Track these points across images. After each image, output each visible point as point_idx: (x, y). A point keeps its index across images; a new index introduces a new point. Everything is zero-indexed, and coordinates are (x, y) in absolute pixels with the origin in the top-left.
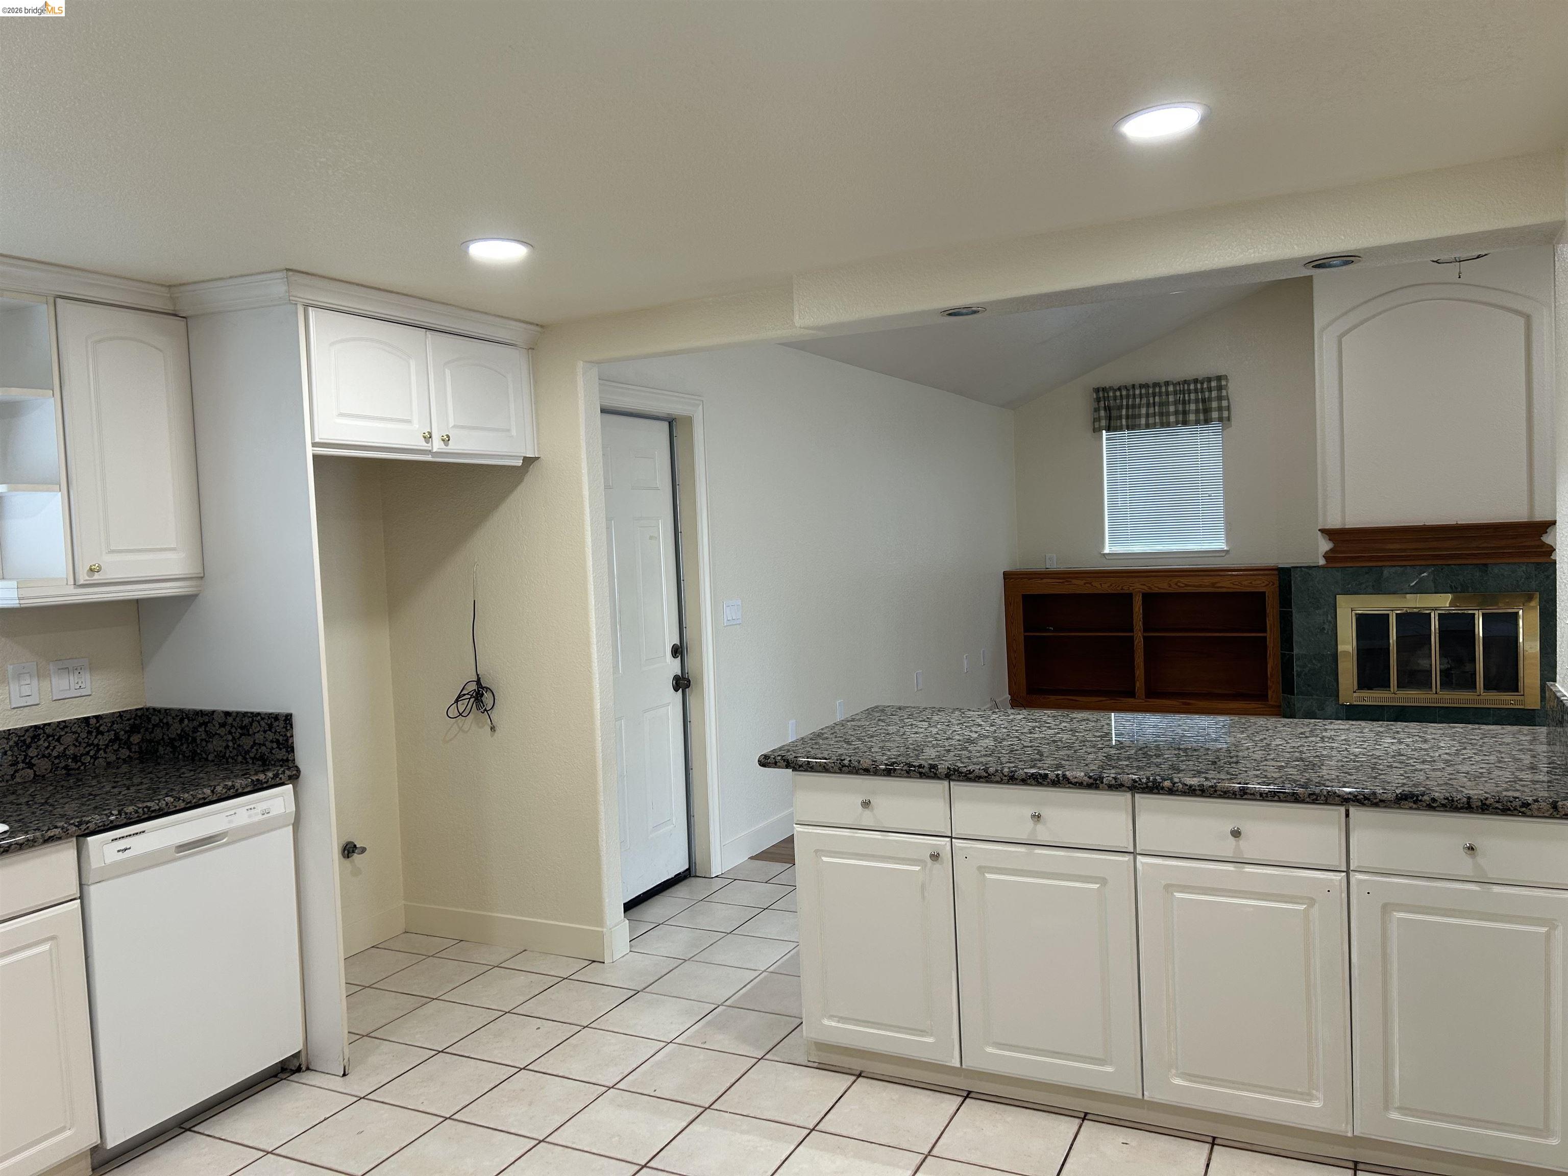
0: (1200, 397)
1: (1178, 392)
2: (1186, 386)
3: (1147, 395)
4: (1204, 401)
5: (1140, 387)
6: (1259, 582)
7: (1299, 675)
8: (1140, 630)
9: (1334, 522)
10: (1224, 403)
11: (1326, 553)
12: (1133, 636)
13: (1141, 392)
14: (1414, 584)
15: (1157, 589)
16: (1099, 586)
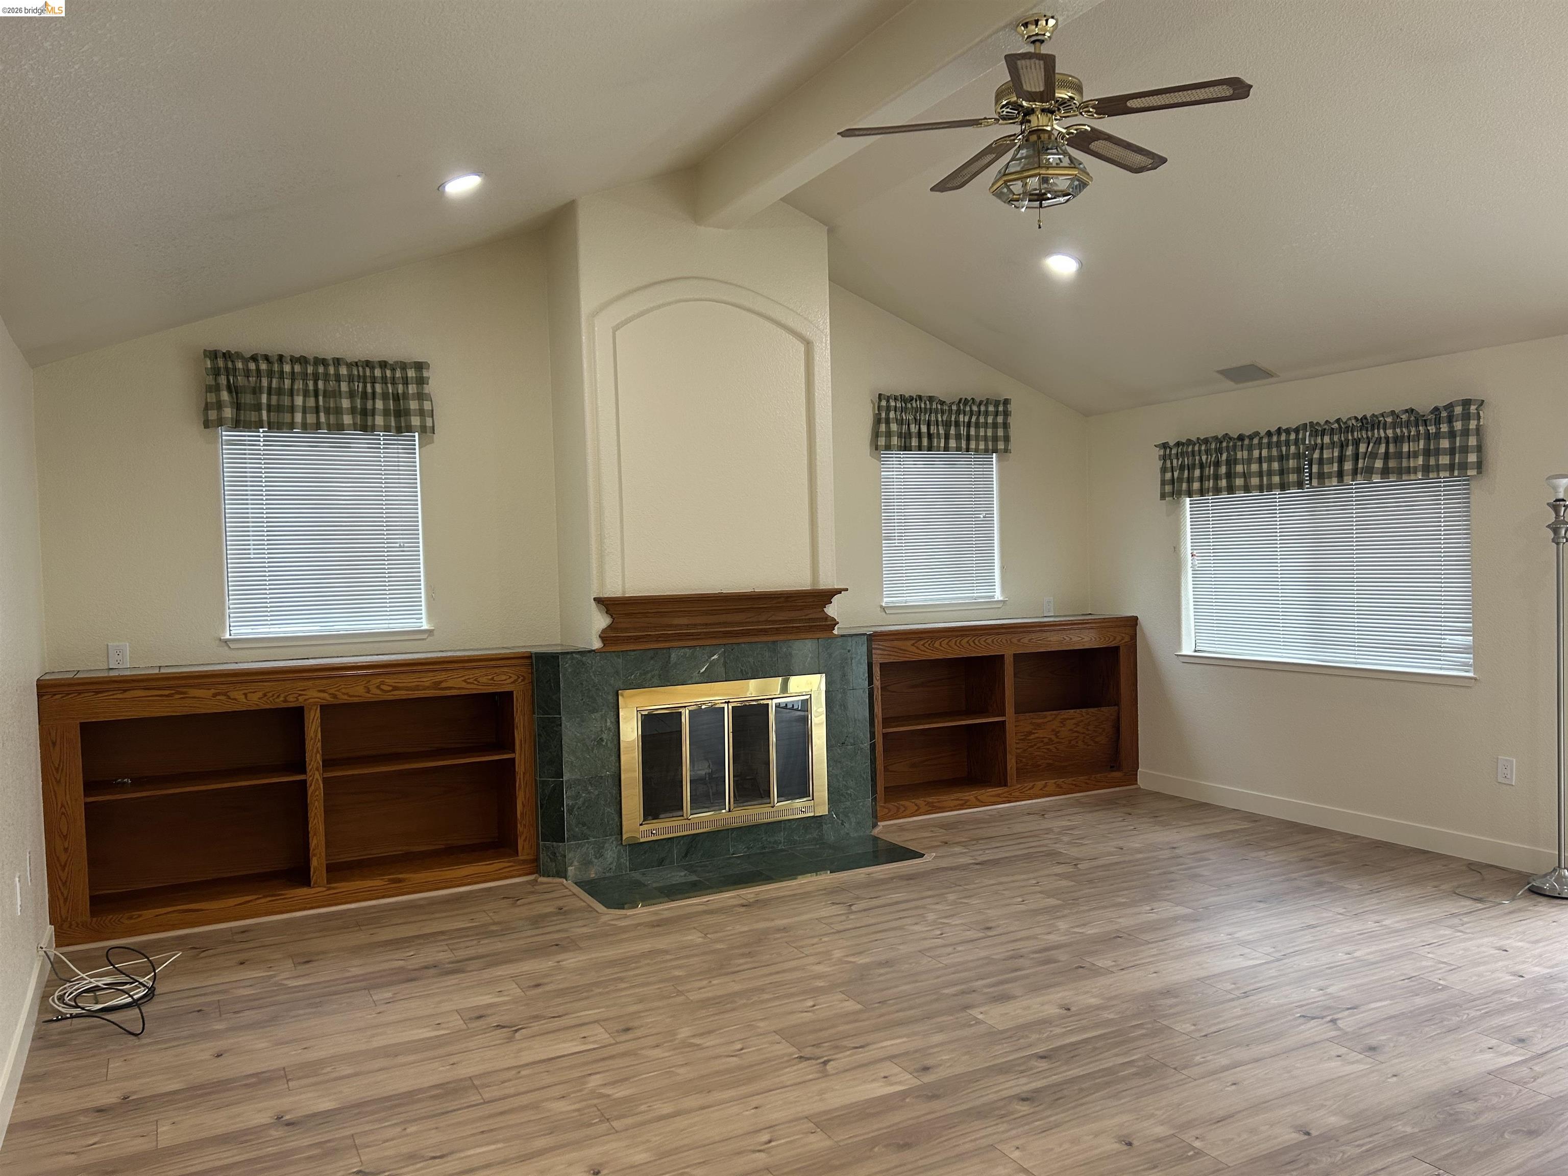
0: (391, 391)
1: (356, 379)
2: (368, 370)
3: (305, 376)
4: (396, 398)
5: (291, 360)
6: (504, 677)
7: (570, 811)
8: (317, 769)
9: (614, 589)
10: (427, 405)
11: (604, 631)
12: (305, 780)
13: (293, 368)
14: (704, 669)
15: (346, 697)
16: (242, 698)
